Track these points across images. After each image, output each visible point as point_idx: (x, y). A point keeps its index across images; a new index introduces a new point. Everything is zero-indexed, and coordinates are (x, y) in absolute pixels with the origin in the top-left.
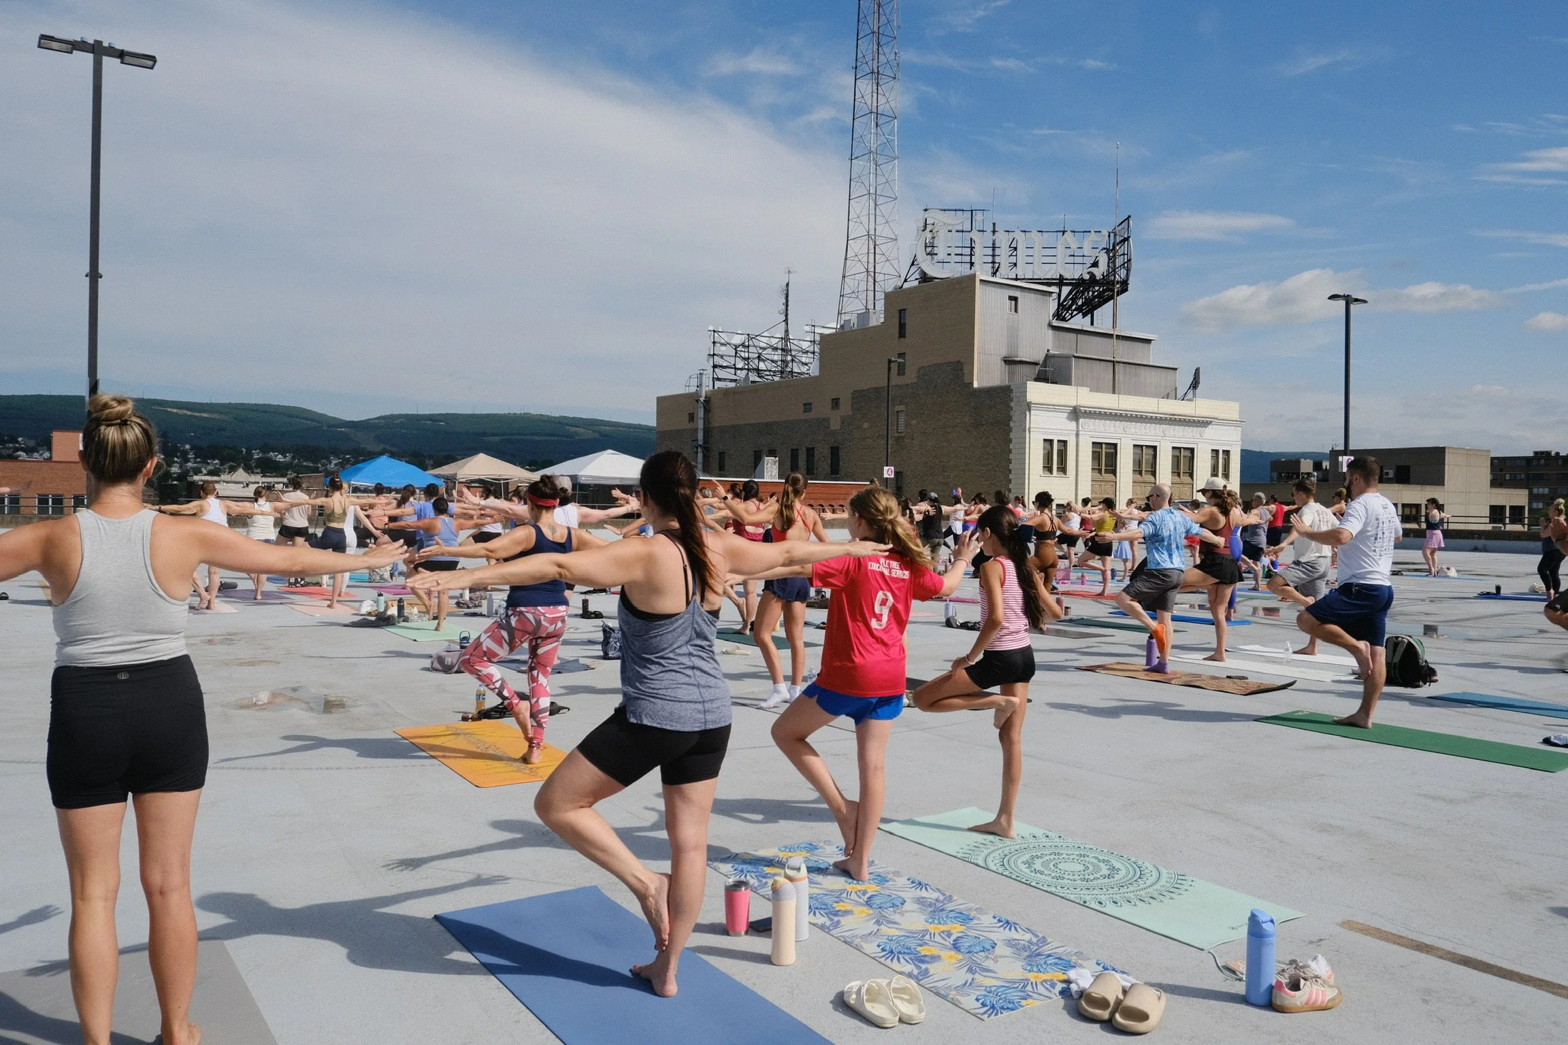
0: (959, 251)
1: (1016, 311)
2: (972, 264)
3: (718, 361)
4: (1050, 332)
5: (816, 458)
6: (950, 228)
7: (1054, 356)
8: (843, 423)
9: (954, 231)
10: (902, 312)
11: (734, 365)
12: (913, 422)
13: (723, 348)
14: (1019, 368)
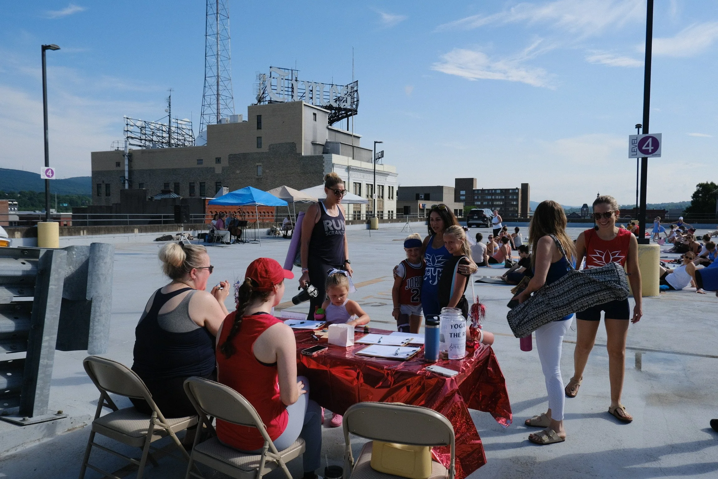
0: (287, 89)
1: (315, 120)
2: (292, 96)
3: (129, 134)
4: (327, 131)
5: (206, 188)
6: (282, 77)
7: (330, 142)
8: (223, 170)
9: (284, 79)
10: (259, 118)
11: (140, 137)
12: (267, 171)
13: (132, 128)
14: (318, 146)
